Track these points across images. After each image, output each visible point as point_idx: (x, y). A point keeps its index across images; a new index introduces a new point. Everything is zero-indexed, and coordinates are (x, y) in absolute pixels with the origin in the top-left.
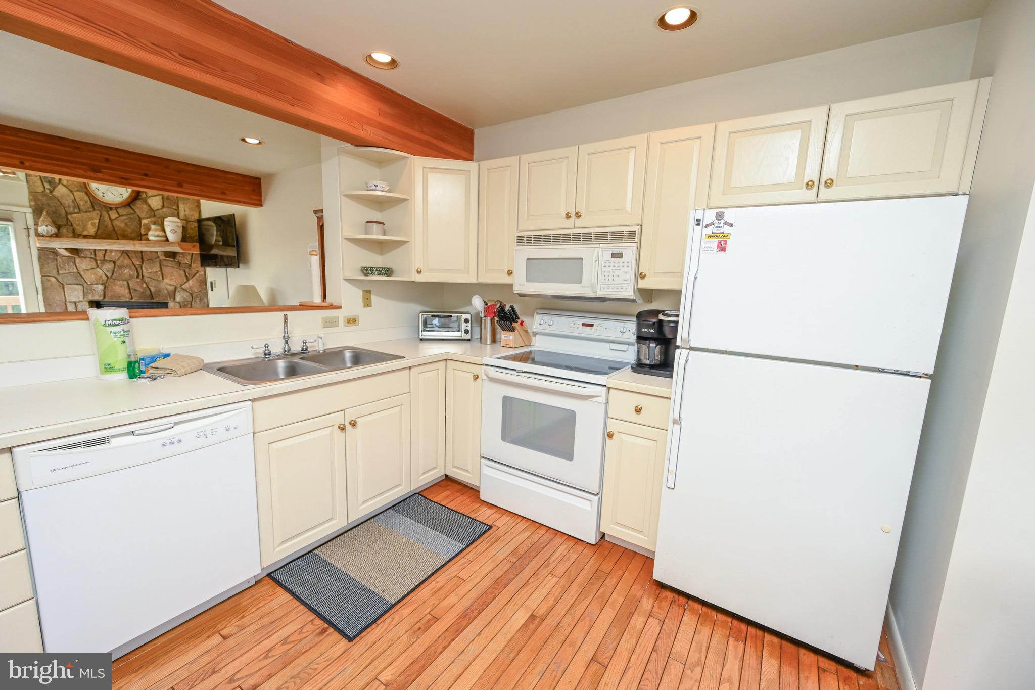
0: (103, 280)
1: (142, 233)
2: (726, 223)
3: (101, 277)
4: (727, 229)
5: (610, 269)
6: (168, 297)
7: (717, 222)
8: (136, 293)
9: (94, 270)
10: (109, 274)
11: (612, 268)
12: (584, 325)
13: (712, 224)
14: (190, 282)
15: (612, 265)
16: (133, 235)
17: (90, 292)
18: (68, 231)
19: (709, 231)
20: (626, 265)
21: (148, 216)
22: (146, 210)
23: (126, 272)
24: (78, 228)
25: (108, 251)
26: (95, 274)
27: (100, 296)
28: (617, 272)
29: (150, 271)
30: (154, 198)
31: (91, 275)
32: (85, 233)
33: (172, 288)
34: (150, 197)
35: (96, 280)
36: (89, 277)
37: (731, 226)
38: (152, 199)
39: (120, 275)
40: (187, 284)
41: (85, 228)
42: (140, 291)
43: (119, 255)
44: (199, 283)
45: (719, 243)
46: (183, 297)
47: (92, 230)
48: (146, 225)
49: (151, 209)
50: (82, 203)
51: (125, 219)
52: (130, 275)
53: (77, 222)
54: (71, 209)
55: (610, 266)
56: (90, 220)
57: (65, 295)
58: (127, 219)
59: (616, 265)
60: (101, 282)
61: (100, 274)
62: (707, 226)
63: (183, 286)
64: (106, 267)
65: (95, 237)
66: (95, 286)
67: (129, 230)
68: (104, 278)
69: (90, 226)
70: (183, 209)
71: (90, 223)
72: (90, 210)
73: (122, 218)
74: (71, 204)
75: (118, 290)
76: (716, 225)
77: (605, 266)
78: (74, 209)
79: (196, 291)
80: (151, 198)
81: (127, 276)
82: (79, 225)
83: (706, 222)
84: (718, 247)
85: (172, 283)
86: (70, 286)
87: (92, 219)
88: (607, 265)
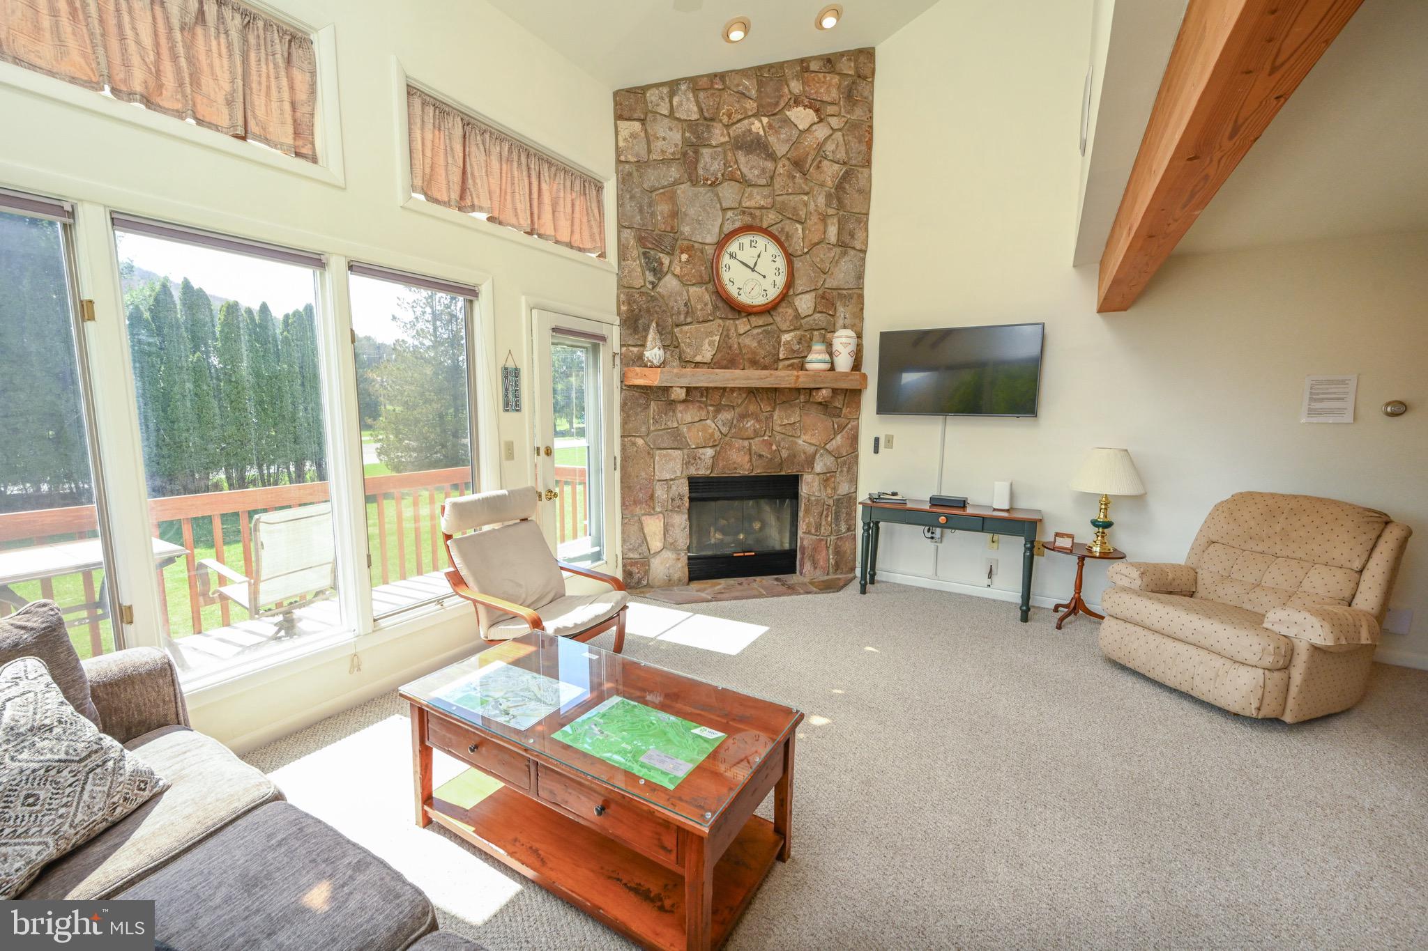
0: (715, 440)
1: (781, 356)
3: (712, 435)
6: (806, 466)
8: (760, 462)
9: (704, 422)
10: (724, 430)
14: (839, 438)
16: (767, 360)
17: (692, 461)
18: (672, 356)
21: (792, 327)
22: (791, 318)
23: (749, 424)
24: (688, 350)
25: (728, 390)
26: (704, 430)
27: (707, 469)
29: (786, 422)
30: (803, 296)
31: (698, 431)
32: (698, 359)
33: (813, 449)
34: (798, 294)
35: (705, 441)
36: (693, 436)
38: (801, 299)
39: (740, 429)
40: (834, 442)
41: (699, 349)
42: (767, 457)
43: (744, 396)
44: (850, 441)
46: (825, 465)
47: (707, 354)
48: (788, 342)
49: (798, 316)
50: (699, 307)
51: (758, 334)
52: (755, 430)
53: (688, 340)
54: (682, 317)
56: (707, 337)
57: (654, 468)
58: (761, 333)
60: (711, 444)
61: (710, 431)
63: (827, 447)
64: (723, 418)
65: (711, 365)
66: (701, 451)
67: (763, 353)
68: (717, 435)
69: (706, 346)
70: (842, 315)
71: (707, 341)
72: (711, 318)
73: (755, 331)
74: (683, 308)
75: (735, 457)
78: (686, 317)
79: (845, 454)
80: (800, 296)
81: (750, 433)
82: (690, 345)
85: (813, 441)
86: (664, 452)
87: (711, 334)
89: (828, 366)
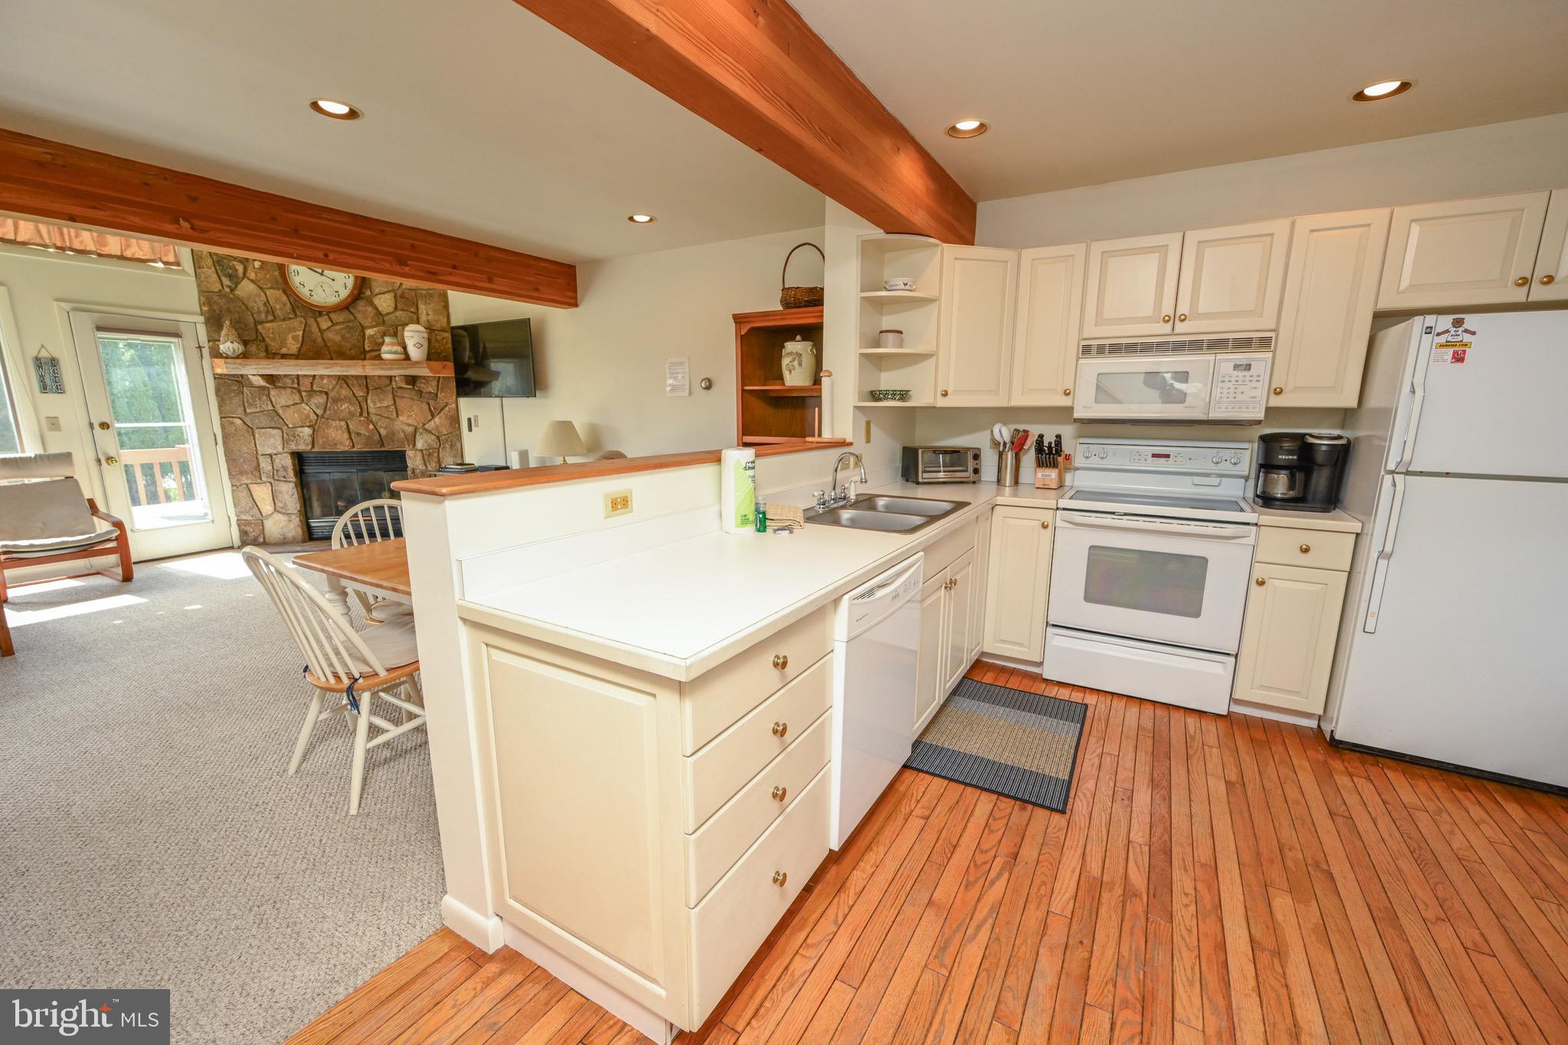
0: (311, 421)
1: (367, 349)
2: (1466, 331)
3: (308, 416)
4: (1467, 338)
5: (1230, 385)
6: (406, 443)
7: (1453, 330)
8: (359, 439)
9: (298, 406)
10: (319, 412)
11: (1234, 382)
12: (1154, 456)
13: (1447, 331)
14: (437, 419)
15: (1233, 379)
16: (353, 352)
17: (292, 438)
18: (258, 349)
19: (1442, 339)
20: (1255, 379)
21: (374, 323)
22: (372, 315)
23: (343, 407)
24: (274, 344)
25: (317, 377)
26: (299, 412)
27: (307, 445)
28: (1241, 388)
29: (379, 405)
30: (382, 295)
31: (294, 413)
32: (284, 351)
33: (410, 429)
34: (376, 295)
35: (301, 421)
36: (291, 417)
37: (1474, 333)
38: (380, 299)
39: (336, 412)
40: (432, 422)
41: (283, 344)
42: (365, 435)
43: (334, 382)
44: (449, 422)
45: (1455, 353)
46: (426, 442)
47: (293, 346)
48: (371, 336)
49: (379, 313)
50: (278, 307)
51: (341, 329)
52: (350, 412)
53: (271, 335)
54: (263, 316)
55: (1230, 381)
56: (290, 332)
57: (255, 445)
58: (344, 328)
59: (1240, 379)
60: (308, 424)
61: (306, 412)
62: (1438, 334)
63: (426, 426)
64: (316, 402)
65: (297, 356)
66: (299, 429)
67: (349, 346)
68: (313, 417)
69: (290, 340)
70: (425, 312)
71: (290, 335)
72: (291, 316)
73: (338, 327)
74: (262, 308)
75: (334, 435)
76: (1453, 333)
77: (1223, 381)
78: (266, 316)
79: (445, 433)
80: (379, 296)
81: (345, 414)
82: (274, 340)
83: (1439, 329)
84: (1453, 357)
85: (411, 422)
86: (263, 430)
87: (294, 330)
88: (1227, 379)
89: (403, 356)
